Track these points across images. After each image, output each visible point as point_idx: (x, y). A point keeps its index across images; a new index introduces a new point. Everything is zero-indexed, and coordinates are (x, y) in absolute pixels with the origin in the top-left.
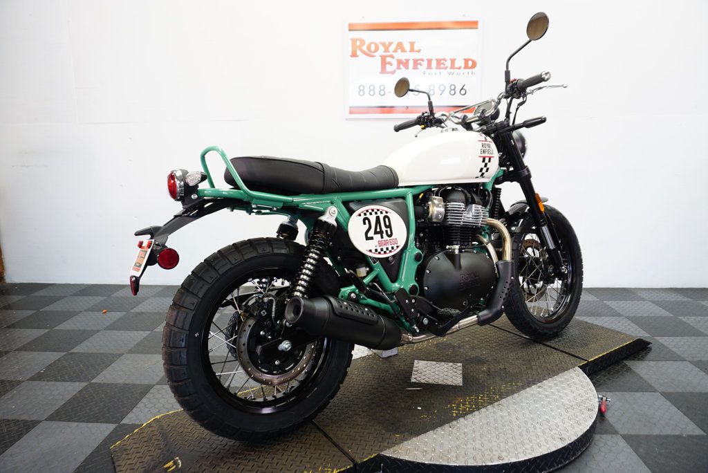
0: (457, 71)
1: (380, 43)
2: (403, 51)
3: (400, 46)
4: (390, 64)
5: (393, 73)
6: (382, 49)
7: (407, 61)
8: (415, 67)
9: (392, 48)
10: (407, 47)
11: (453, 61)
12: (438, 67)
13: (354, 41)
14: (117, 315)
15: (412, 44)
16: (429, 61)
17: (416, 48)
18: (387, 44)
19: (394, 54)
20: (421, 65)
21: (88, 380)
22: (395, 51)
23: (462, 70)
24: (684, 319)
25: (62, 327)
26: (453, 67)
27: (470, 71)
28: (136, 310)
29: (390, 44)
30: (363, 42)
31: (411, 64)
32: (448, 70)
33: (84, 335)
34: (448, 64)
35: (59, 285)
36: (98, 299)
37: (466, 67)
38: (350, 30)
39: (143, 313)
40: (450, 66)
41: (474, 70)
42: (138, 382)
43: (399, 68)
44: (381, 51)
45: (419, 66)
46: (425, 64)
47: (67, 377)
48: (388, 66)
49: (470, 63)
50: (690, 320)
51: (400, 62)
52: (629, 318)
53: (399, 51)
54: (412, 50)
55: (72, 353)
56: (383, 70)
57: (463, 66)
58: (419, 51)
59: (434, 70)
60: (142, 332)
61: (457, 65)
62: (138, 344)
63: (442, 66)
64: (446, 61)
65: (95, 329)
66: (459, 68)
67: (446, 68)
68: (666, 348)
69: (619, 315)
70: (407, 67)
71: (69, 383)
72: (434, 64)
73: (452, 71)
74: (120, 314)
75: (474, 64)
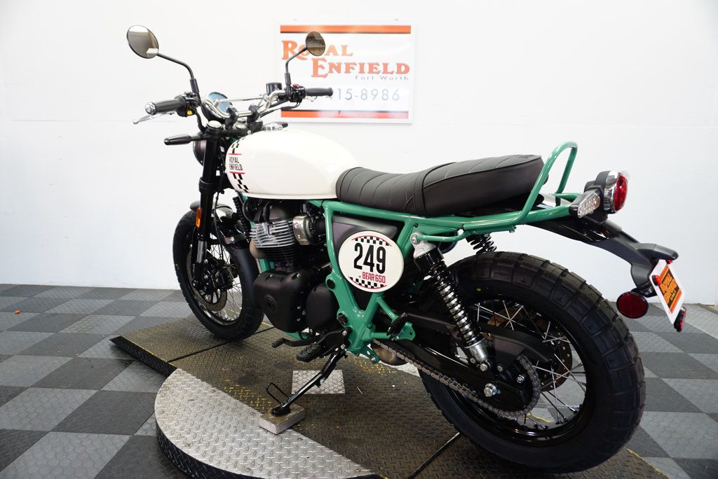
0: (390, 75)
2: (336, 54)
3: (332, 49)
4: (323, 67)
5: (325, 76)
7: (340, 64)
8: (347, 71)
10: (340, 51)
11: (386, 66)
12: (371, 71)
13: (286, 43)
14: (27, 316)
16: (362, 65)
17: (348, 52)
19: (326, 57)
20: (353, 69)
22: (328, 54)
23: (395, 75)
26: (385, 71)
27: (403, 76)
28: (52, 311)
30: (295, 44)
31: (343, 68)
32: (381, 74)
34: (381, 68)
36: (18, 300)
37: (399, 72)
38: (282, 32)
39: (56, 314)
40: (382, 71)
41: (407, 75)
43: (331, 71)
45: (351, 70)
46: (357, 68)
48: (320, 69)
49: (403, 69)
51: (332, 65)
53: (331, 54)
54: (344, 53)
56: (315, 74)
57: (396, 70)
58: (351, 55)
59: (366, 75)
60: (45, 334)
61: (389, 70)
62: (34, 346)
63: (374, 70)
64: (378, 65)
66: (392, 73)
67: (378, 73)
70: (338, 70)
72: (366, 68)
73: (385, 75)
74: (32, 315)
75: (407, 69)
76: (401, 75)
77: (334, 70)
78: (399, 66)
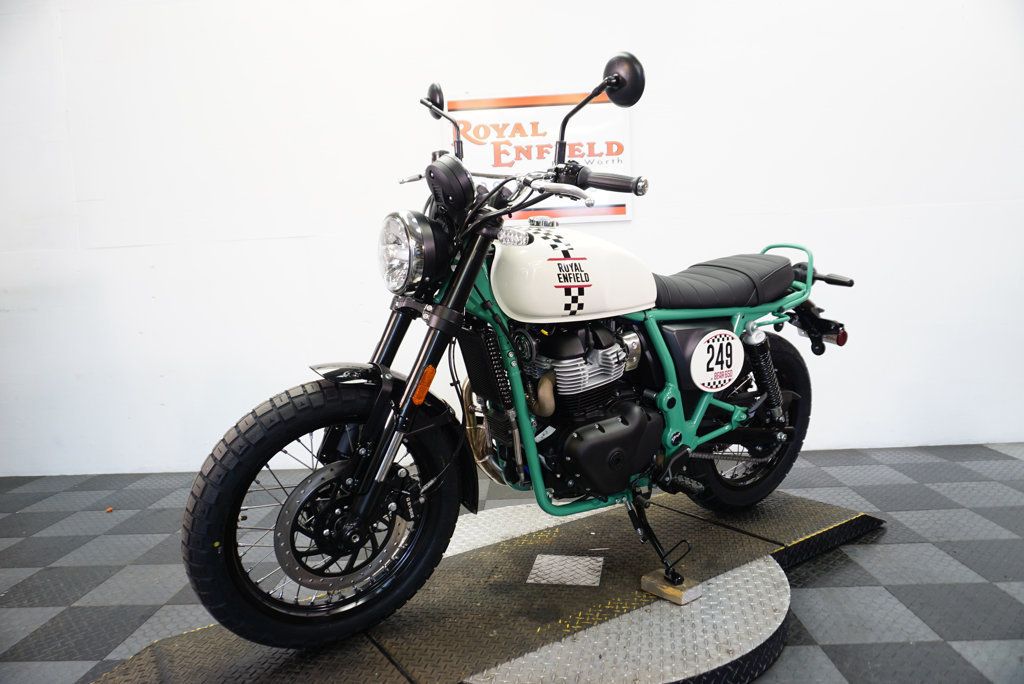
0: (597, 158)
1: (491, 125)
2: (523, 134)
3: (519, 128)
4: (507, 153)
5: (511, 165)
6: (494, 134)
7: (530, 148)
8: (541, 156)
9: (508, 132)
10: (528, 129)
11: (591, 146)
12: (572, 154)
14: (126, 514)
15: (535, 125)
17: (540, 130)
18: (501, 126)
19: (511, 140)
20: (549, 153)
21: (68, 603)
22: (513, 135)
23: (604, 157)
24: (933, 487)
25: (44, 534)
26: (591, 153)
27: (615, 158)
28: (156, 506)
29: (505, 126)
30: (468, 125)
31: (534, 152)
32: (585, 157)
33: (76, 542)
34: (585, 149)
35: (51, 477)
36: (103, 494)
37: (610, 153)
39: (164, 510)
40: (587, 153)
41: (621, 156)
42: (139, 602)
43: (518, 158)
44: (493, 137)
45: (545, 155)
46: (553, 152)
47: (37, 601)
48: (503, 156)
49: (615, 148)
50: (942, 488)
51: (519, 150)
52: (854, 489)
53: (518, 135)
54: (535, 133)
55: (51, 568)
56: (498, 163)
57: (605, 152)
58: (544, 134)
60: (158, 535)
61: (597, 151)
62: (150, 551)
63: (577, 153)
65: (92, 534)
66: (601, 155)
68: (902, 525)
69: (840, 485)
70: (528, 156)
71: (39, 609)
73: (591, 159)
74: (131, 513)
75: (621, 149)
76: (611, 158)
77: (522, 156)
78: (610, 145)
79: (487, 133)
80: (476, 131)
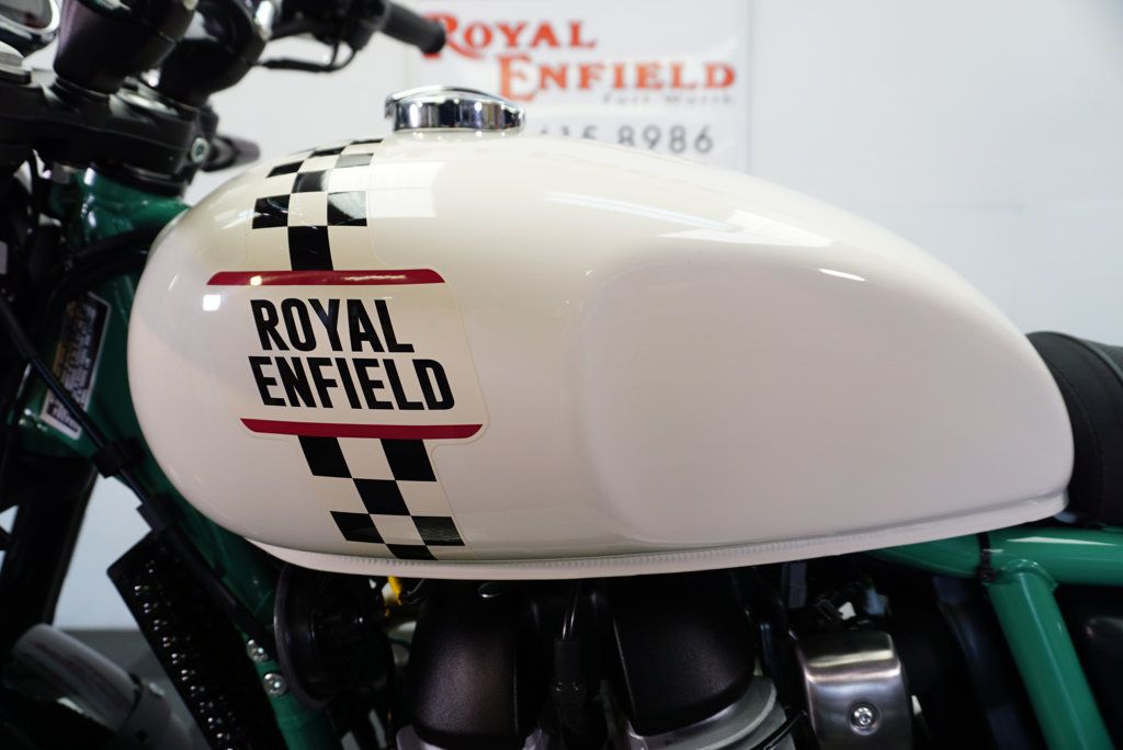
2: (553, 42)
4: (522, 76)
6: (499, 40)
8: (584, 83)
10: (563, 35)
11: (677, 71)
15: (575, 29)
17: (585, 36)
22: (535, 43)
23: (700, 93)
26: (677, 83)
27: (720, 93)
29: (521, 28)
31: (573, 76)
37: (710, 83)
41: (732, 91)
46: (608, 76)
51: (545, 72)
53: (544, 44)
58: (592, 45)
61: (687, 77)
70: (561, 80)
72: (630, 76)
73: (677, 92)
75: (730, 78)
76: (711, 93)
79: (488, 37)
80: (468, 36)
